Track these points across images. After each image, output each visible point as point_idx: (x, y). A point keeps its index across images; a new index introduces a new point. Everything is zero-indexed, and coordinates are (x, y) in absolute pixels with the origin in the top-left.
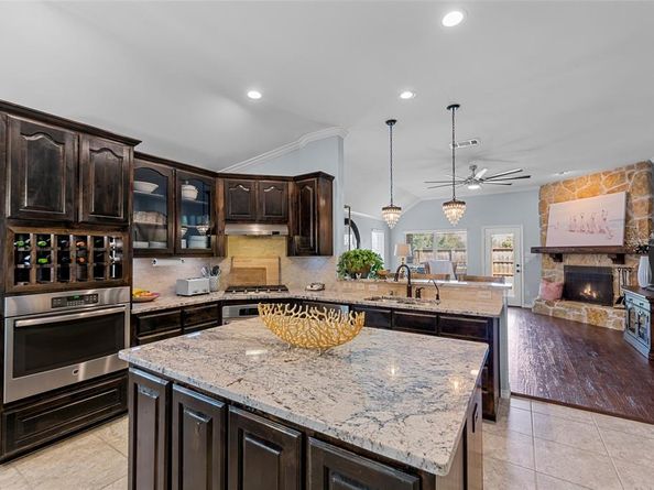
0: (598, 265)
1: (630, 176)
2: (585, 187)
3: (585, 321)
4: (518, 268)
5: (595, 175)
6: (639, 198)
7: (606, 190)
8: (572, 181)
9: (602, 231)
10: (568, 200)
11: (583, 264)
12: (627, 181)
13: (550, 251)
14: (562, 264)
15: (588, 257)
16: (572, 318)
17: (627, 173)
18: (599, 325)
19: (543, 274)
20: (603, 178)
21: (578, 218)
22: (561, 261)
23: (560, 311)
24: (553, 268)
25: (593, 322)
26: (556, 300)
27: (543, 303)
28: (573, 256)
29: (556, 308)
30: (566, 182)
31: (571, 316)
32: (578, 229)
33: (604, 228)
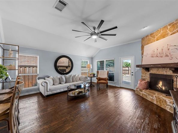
2: (159, 34)
3: (155, 103)
4: (132, 74)
5: (165, 27)
7: (170, 33)
8: (154, 33)
9: (167, 56)
11: (158, 73)
13: (143, 66)
14: (149, 73)
15: (160, 69)
16: (149, 100)
18: (162, 107)
19: (142, 76)
20: (169, 27)
21: (156, 51)
22: (149, 71)
23: (145, 95)
24: (146, 74)
25: (159, 104)
26: (144, 89)
27: (139, 90)
28: (153, 69)
29: (143, 93)
30: (151, 34)
31: (149, 98)
32: (155, 56)
33: (168, 54)
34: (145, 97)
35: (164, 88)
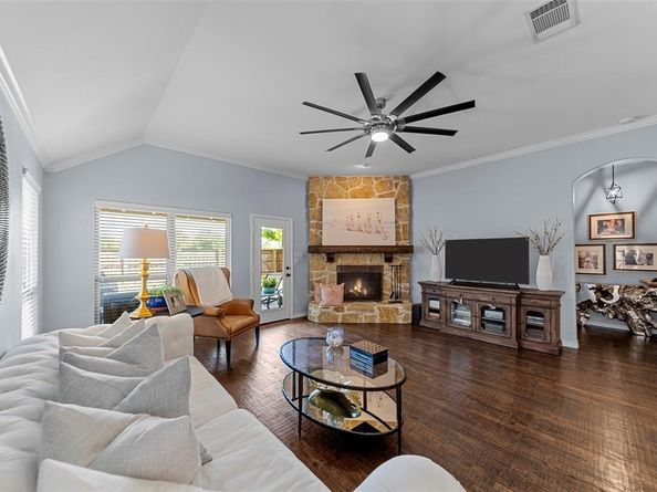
0: (368, 263)
1: (396, 185)
2: (357, 187)
3: (378, 321)
5: (368, 178)
6: (404, 206)
7: (377, 194)
8: (346, 179)
9: (378, 232)
10: (340, 197)
11: (356, 264)
12: (394, 189)
14: (334, 265)
15: (360, 256)
16: (364, 321)
17: (394, 182)
18: (391, 322)
19: (311, 276)
20: (375, 182)
21: (355, 217)
22: (334, 261)
23: (351, 315)
24: (323, 268)
25: (385, 320)
27: (331, 309)
28: (345, 256)
29: (346, 312)
30: (339, 179)
31: (363, 318)
32: (356, 228)
33: (380, 229)
34: (352, 321)
35: (365, 292)
